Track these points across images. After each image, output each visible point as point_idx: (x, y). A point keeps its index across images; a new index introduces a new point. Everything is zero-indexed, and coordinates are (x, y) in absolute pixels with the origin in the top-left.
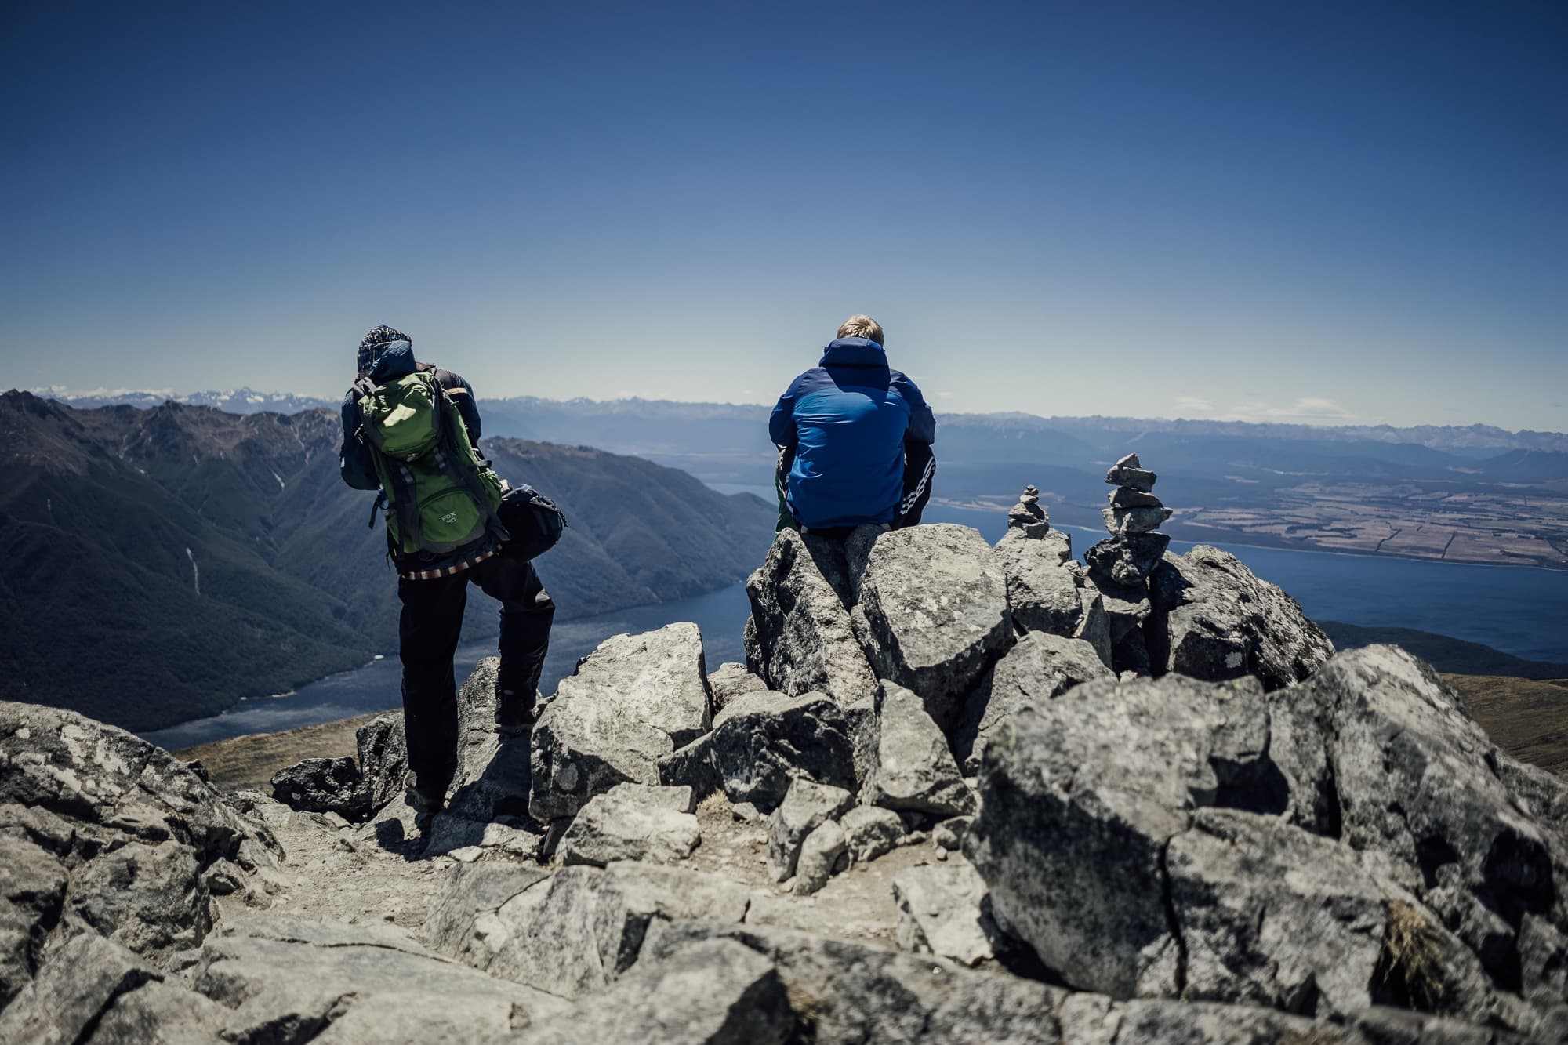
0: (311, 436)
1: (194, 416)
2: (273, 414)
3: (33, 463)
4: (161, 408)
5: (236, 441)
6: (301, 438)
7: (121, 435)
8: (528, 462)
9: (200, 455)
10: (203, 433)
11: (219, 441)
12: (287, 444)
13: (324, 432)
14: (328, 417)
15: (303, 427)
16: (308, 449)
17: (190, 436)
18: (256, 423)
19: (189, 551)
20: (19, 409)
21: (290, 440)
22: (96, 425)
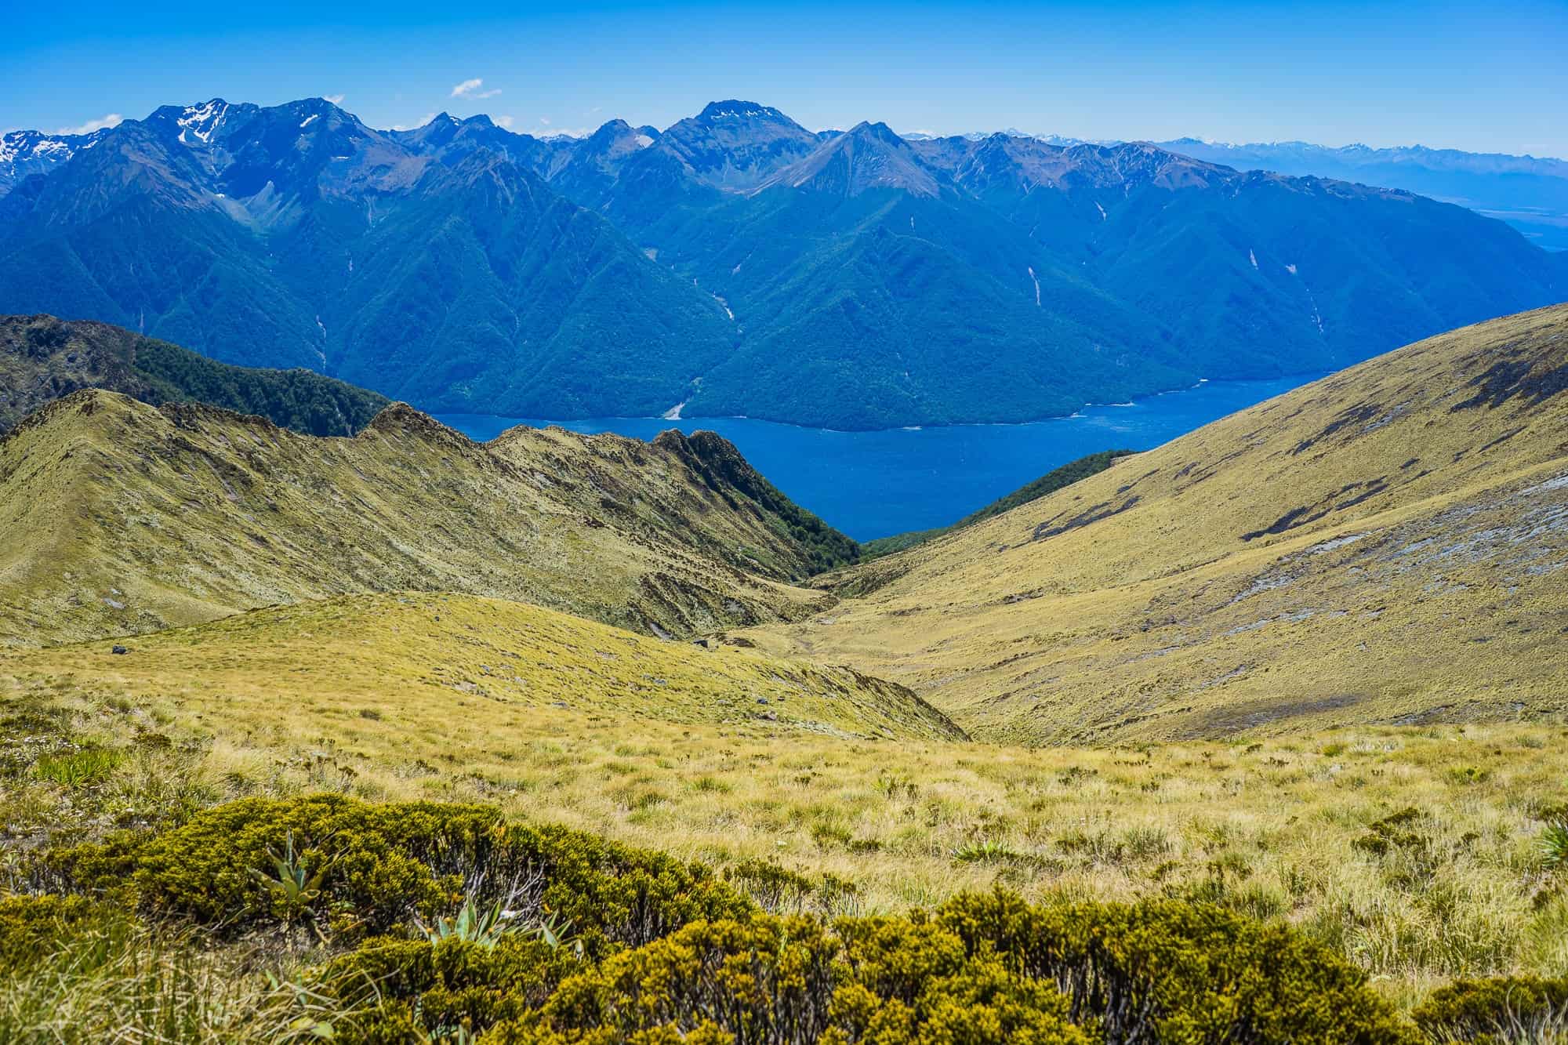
0: (1130, 169)
1: (1021, 147)
2: (1095, 147)
3: (896, 186)
4: (991, 139)
5: (1062, 173)
6: (1120, 170)
7: (956, 163)
8: (1345, 202)
9: (1029, 184)
10: (1030, 163)
11: (1046, 172)
12: (1108, 176)
13: (1143, 164)
14: (1146, 151)
15: (1122, 160)
16: (1127, 182)
17: (1019, 166)
18: (1078, 155)
19: (1030, 270)
20: (877, 136)
21: (1110, 172)
22: (934, 155)
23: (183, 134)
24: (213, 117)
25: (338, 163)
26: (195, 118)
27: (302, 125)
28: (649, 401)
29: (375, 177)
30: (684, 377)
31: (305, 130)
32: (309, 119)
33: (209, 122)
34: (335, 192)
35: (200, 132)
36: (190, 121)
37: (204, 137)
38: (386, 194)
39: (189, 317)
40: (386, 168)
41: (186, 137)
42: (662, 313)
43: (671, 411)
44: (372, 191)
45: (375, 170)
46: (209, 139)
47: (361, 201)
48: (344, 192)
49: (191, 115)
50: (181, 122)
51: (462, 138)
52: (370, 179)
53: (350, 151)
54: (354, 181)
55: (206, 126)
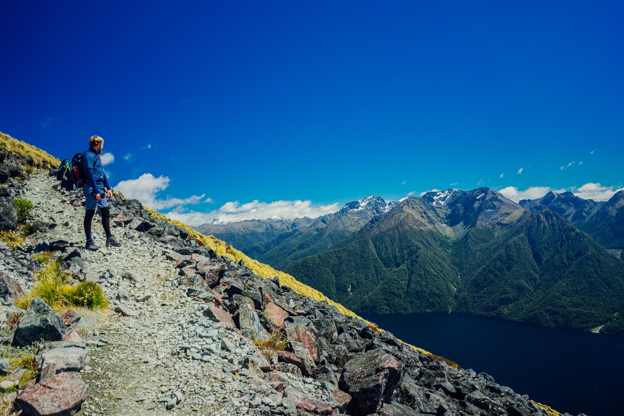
23: (435, 202)
24: (447, 195)
25: (488, 212)
26: (441, 196)
27: (478, 198)
28: (586, 322)
29: (502, 218)
30: (609, 312)
31: (479, 200)
32: (480, 196)
33: (445, 198)
34: (484, 224)
35: (441, 201)
36: (438, 197)
37: (442, 203)
38: (505, 225)
39: (405, 270)
40: (508, 214)
41: (436, 203)
42: (607, 280)
43: (597, 328)
44: (499, 224)
45: (502, 215)
46: (444, 204)
47: (494, 227)
48: (487, 224)
49: (439, 195)
50: (435, 198)
51: (555, 202)
52: (499, 219)
53: (494, 207)
54: (493, 220)
55: (444, 199)
